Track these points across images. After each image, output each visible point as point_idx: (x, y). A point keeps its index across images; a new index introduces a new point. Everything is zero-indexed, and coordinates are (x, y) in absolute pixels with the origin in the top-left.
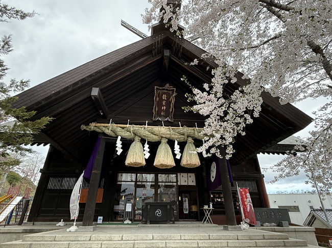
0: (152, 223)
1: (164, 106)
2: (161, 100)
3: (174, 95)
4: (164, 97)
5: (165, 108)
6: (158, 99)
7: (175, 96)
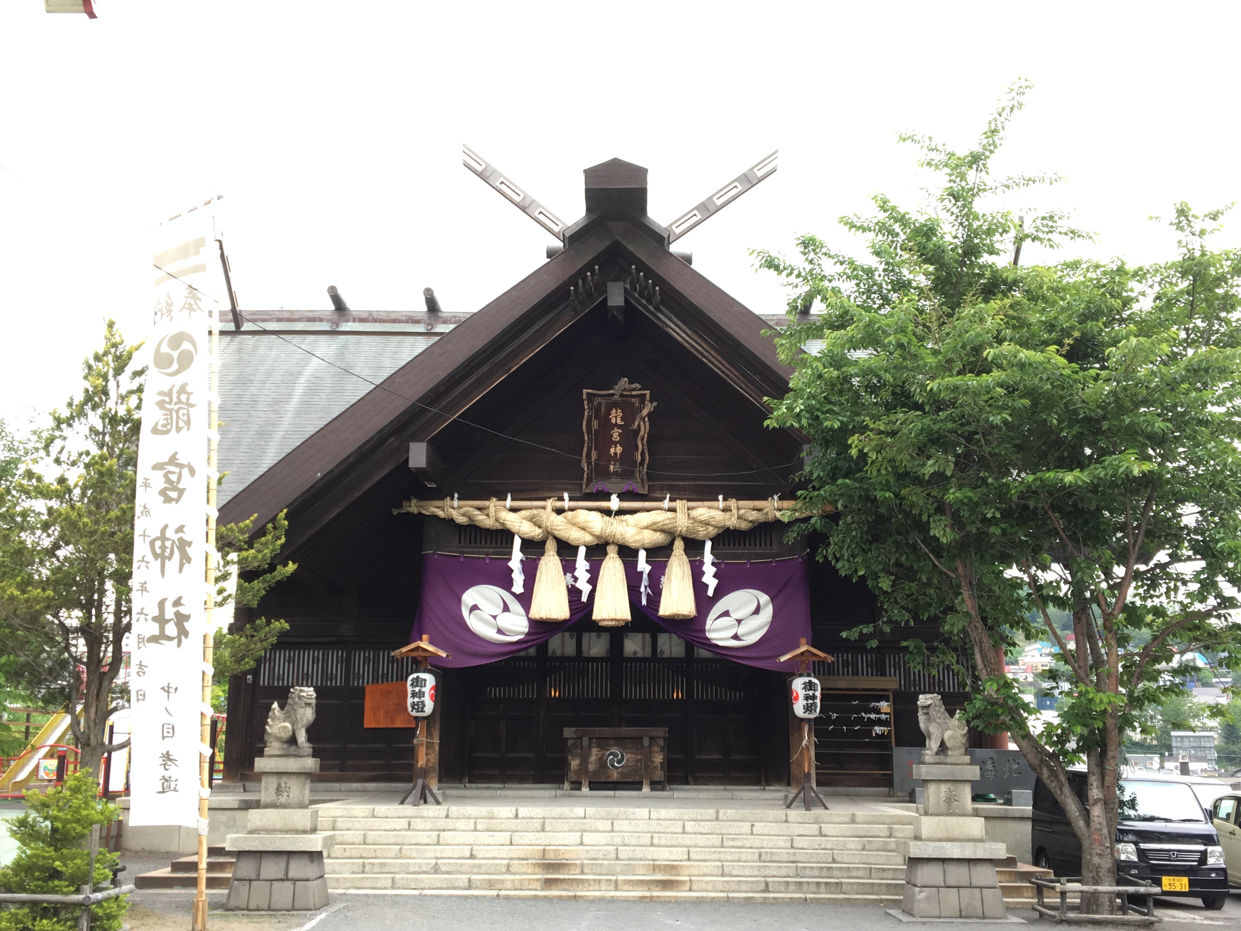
0: (594, 786)
1: (615, 443)
2: (606, 426)
3: (645, 412)
4: (616, 417)
5: (619, 449)
6: (595, 424)
7: (649, 415)
